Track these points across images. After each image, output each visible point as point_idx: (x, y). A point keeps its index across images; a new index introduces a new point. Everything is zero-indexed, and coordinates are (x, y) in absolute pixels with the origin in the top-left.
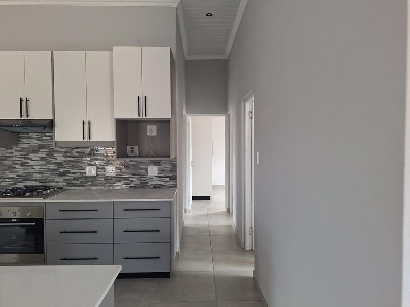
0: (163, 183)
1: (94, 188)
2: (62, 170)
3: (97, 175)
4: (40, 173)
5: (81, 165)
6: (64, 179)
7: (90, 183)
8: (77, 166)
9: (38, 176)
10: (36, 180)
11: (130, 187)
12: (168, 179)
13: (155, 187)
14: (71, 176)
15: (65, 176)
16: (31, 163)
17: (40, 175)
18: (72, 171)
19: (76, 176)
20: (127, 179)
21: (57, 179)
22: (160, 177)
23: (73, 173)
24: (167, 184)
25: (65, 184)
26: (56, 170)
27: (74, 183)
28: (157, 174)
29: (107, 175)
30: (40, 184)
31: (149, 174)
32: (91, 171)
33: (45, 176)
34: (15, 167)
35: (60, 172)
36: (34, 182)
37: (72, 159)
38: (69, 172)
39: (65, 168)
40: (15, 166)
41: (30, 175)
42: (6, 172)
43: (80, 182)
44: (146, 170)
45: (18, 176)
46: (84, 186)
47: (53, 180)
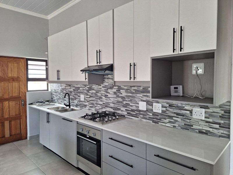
0: (211, 130)
1: (144, 120)
2: (125, 102)
3: (147, 110)
4: (113, 103)
5: (136, 100)
6: (126, 110)
7: (142, 116)
8: (134, 101)
10: (111, 108)
12: (217, 126)
13: (201, 132)
14: (129, 108)
15: (126, 107)
16: (109, 96)
17: (113, 105)
18: (131, 104)
19: (132, 108)
20: (171, 117)
21: (122, 109)
22: (207, 122)
23: (131, 106)
24: (216, 131)
25: (126, 113)
26: (121, 102)
27: (131, 114)
28: (203, 118)
29: (154, 111)
30: (113, 111)
31: (194, 116)
32: (143, 106)
33: (116, 106)
34: (102, 98)
35: (124, 104)
36: (110, 109)
37: (131, 95)
38: (129, 105)
39: (126, 101)
40: (102, 97)
41: (108, 103)
42: (98, 100)
43: (135, 113)
44: (191, 112)
45: (103, 103)
46: (138, 117)
47: (120, 109)
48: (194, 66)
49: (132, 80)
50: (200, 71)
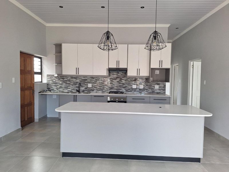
0: (160, 92)
1: (135, 93)
2: (124, 86)
3: (137, 88)
5: (131, 84)
7: (134, 91)
8: (129, 85)
9: (116, 88)
10: (115, 89)
11: (148, 93)
12: (162, 90)
13: (157, 93)
15: (125, 88)
16: (114, 83)
19: (129, 88)
20: (147, 90)
21: (122, 89)
22: (159, 89)
23: (128, 87)
24: (161, 92)
25: (125, 91)
26: (122, 86)
27: (128, 91)
28: (158, 88)
29: (140, 88)
31: (155, 88)
32: (134, 87)
33: (119, 88)
37: (128, 82)
38: (127, 87)
41: (113, 87)
43: (130, 90)
44: (154, 87)
45: (109, 87)
46: (132, 92)
47: (121, 89)
48: (156, 71)
49: (138, 75)
50: (158, 73)
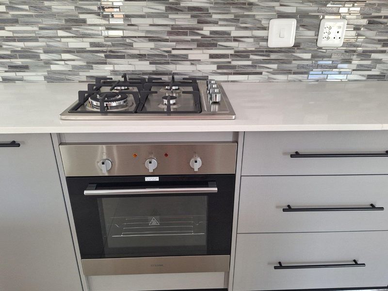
1: (282, 77)
2: (207, 30)
3: (297, 46)
4: (151, 39)
5: (258, 14)
6: (211, 56)
7: (275, 66)
8: (249, 20)
9: (146, 47)
10: (141, 57)
11: (370, 77)
14: (227, 48)
15: (214, 45)
17: (152, 45)
18: (235, 33)
19: (241, 46)
20: (365, 55)
21: (194, 54)
23: (236, 39)
25: (214, 67)
26: (192, 31)
27: (234, 67)
29: (321, 43)
30: (152, 68)
32: (282, 34)
33: (166, 47)
34: (84, 21)
35: (204, 36)
36: (136, 61)
38: (226, 36)
39: (215, 23)
40: (82, 16)
41: (123, 42)
42: (61, 33)
43: (249, 63)
45: (92, 44)
46: (261, 73)
47: (185, 58)
